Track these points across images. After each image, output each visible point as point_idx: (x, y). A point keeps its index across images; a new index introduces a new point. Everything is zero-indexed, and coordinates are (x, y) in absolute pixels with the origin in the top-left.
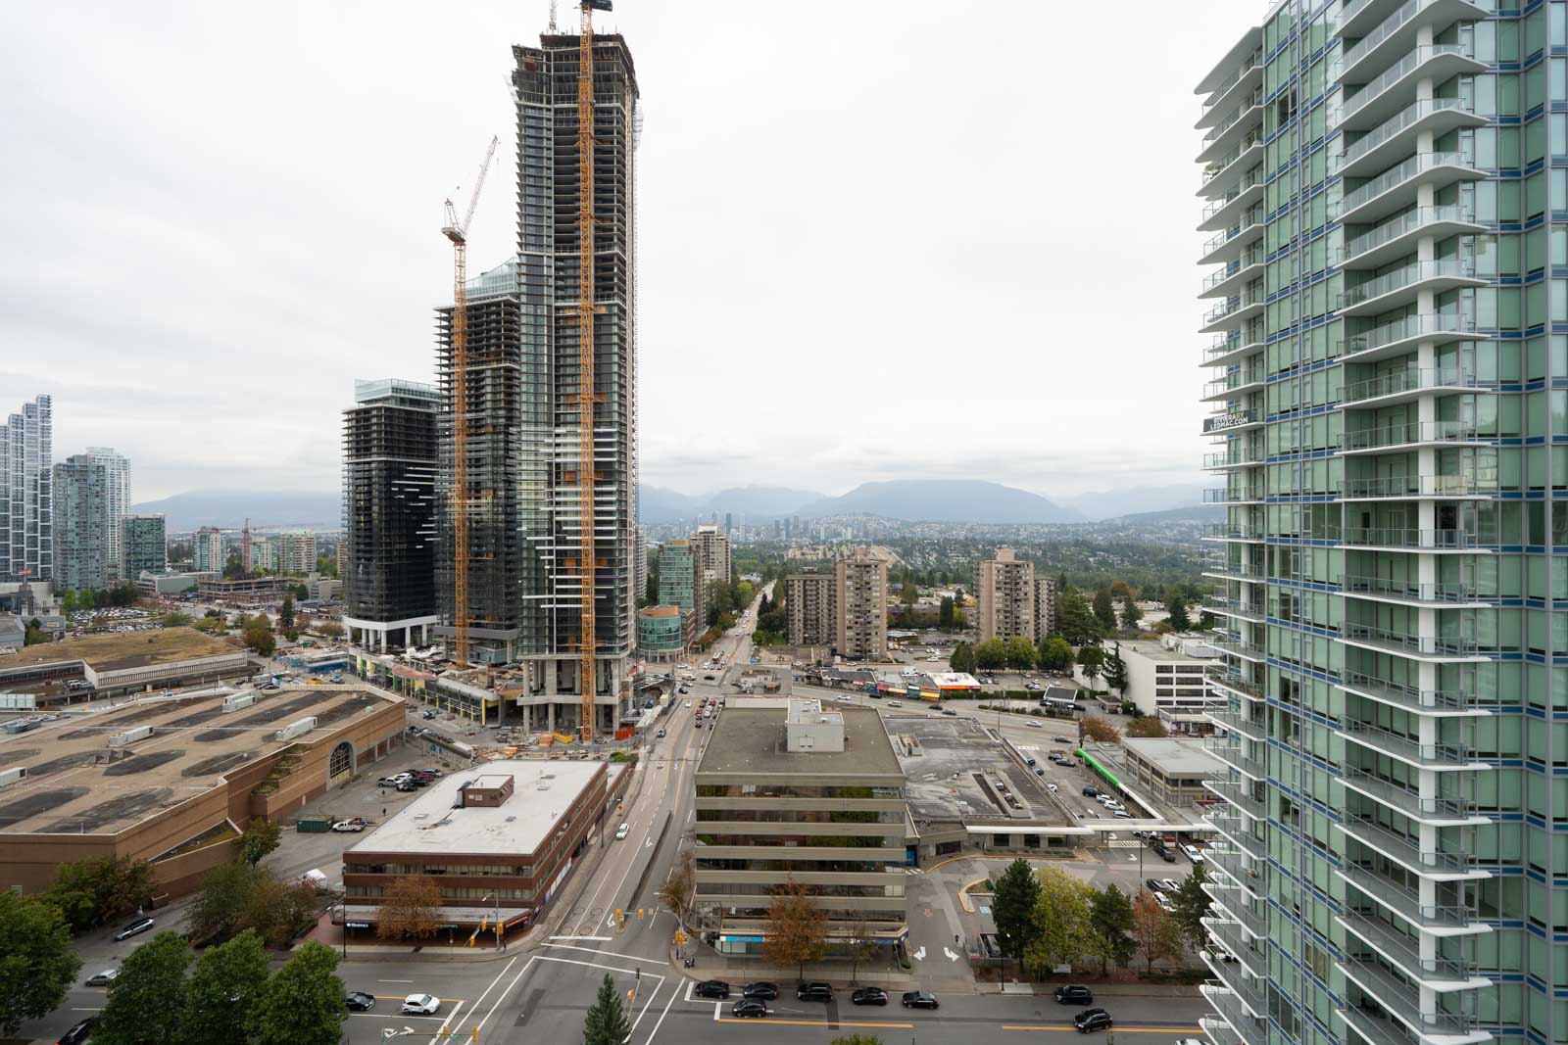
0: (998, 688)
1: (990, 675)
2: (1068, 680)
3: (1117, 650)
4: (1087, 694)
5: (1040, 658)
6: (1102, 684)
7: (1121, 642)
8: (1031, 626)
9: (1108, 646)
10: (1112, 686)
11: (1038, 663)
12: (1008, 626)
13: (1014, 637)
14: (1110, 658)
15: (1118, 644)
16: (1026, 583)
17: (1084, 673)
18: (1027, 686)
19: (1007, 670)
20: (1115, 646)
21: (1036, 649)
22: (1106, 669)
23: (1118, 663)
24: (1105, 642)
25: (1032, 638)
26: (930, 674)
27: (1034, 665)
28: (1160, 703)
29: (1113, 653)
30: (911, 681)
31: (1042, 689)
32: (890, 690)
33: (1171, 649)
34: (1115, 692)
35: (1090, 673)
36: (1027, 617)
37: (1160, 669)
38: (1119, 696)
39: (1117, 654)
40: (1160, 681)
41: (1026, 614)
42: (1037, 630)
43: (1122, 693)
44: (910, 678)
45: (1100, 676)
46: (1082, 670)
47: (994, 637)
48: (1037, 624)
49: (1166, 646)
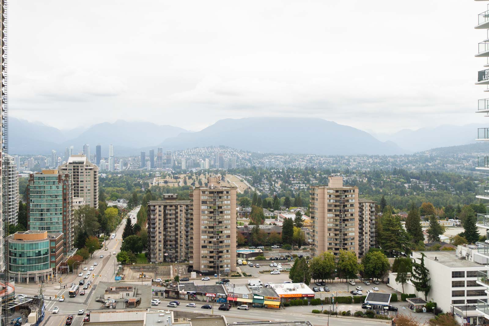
0: (328, 295)
1: (322, 284)
2: (384, 286)
3: (422, 260)
4: (399, 297)
5: (363, 269)
6: (411, 289)
7: (425, 253)
8: (356, 242)
9: (416, 256)
10: (418, 290)
11: (361, 273)
12: (338, 242)
13: (341, 251)
14: (417, 266)
15: (423, 255)
16: (352, 205)
17: (397, 280)
18: (352, 292)
19: (336, 280)
20: (421, 257)
21: (359, 261)
22: (414, 276)
23: (423, 271)
24: (414, 253)
25: (357, 252)
26: (273, 285)
27: (358, 275)
28: (454, 302)
29: (419, 262)
30: (256, 292)
31: (364, 295)
32: (238, 300)
33: (463, 258)
34: (421, 295)
35: (402, 279)
36: (353, 234)
37: (455, 274)
38: (423, 298)
39: (422, 263)
40: (455, 284)
41: (352, 232)
42: (361, 245)
43: (426, 295)
44: (256, 289)
45: (409, 282)
46: (395, 277)
47: (327, 251)
48: (361, 240)
49: (460, 256)
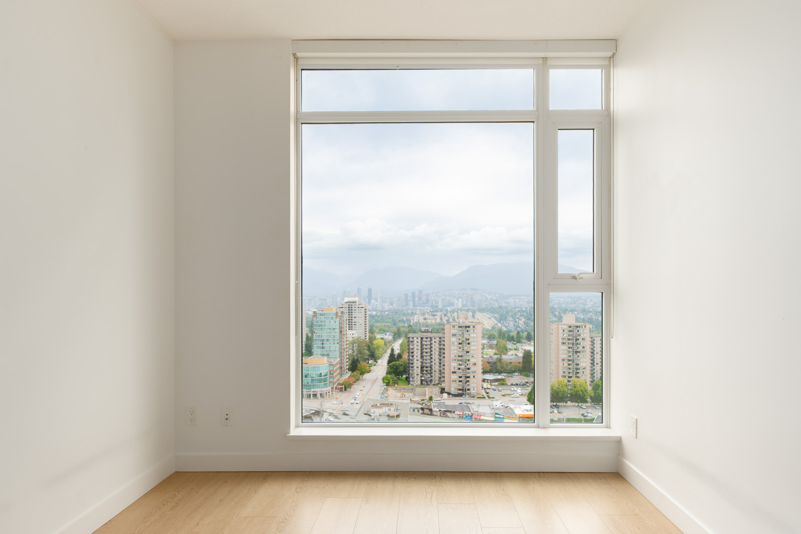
0: (561, 416)
1: (557, 406)
5: (593, 394)
8: (588, 372)
11: (591, 398)
12: (571, 371)
13: (574, 379)
16: (583, 339)
18: (582, 415)
19: (569, 403)
21: (589, 388)
25: (589, 380)
26: (512, 406)
27: (589, 400)
30: (498, 412)
31: (593, 417)
32: (482, 418)
36: (584, 364)
41: (583, 362)
42: (592, 375)
44: (497, 409)
47: (561, 379)
48: (593, 370)
